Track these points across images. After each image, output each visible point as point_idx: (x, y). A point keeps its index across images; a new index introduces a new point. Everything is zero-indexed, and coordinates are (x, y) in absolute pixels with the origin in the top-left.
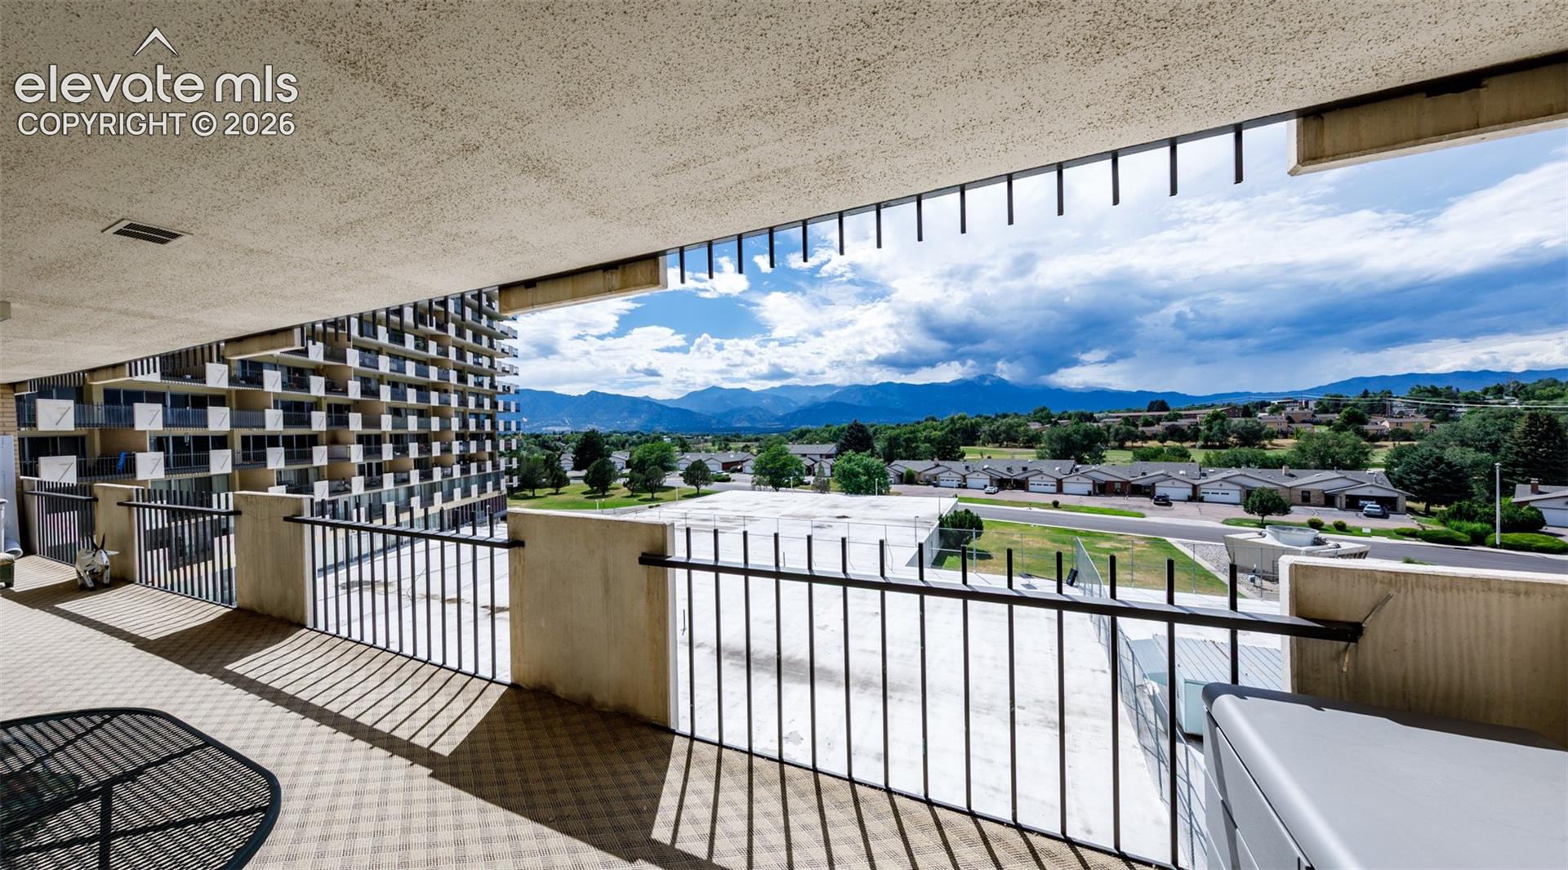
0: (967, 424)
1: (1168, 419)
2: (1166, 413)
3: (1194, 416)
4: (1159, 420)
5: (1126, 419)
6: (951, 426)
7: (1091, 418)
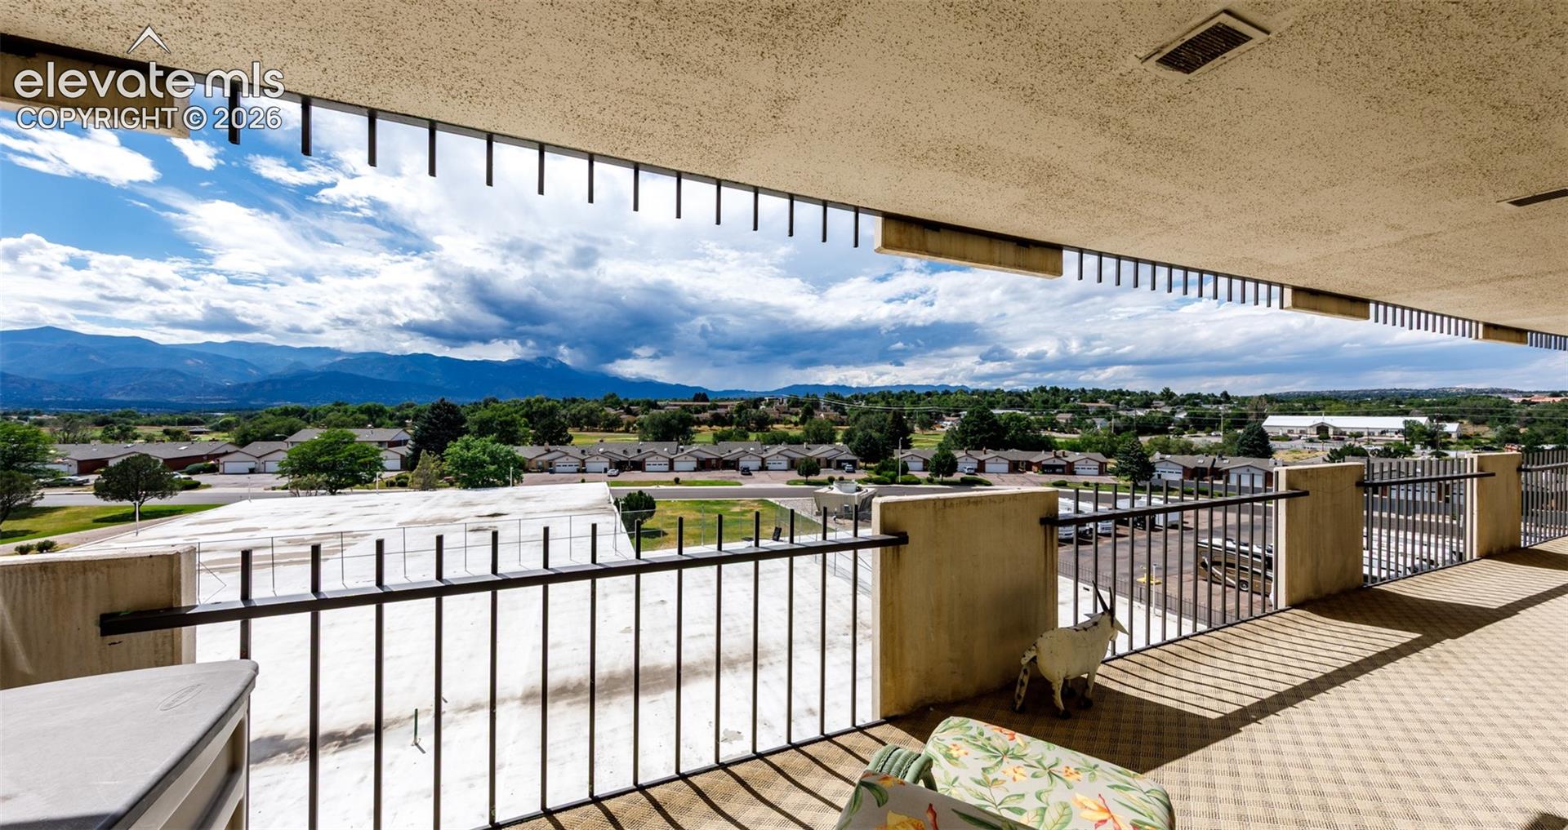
0: (545, 408)
1: (711, 408)
2: (708, 404)
3: (726, 407)
4: (704, 409)
5: (683, 407)
6: (526, 409)
7: (654, 406)
